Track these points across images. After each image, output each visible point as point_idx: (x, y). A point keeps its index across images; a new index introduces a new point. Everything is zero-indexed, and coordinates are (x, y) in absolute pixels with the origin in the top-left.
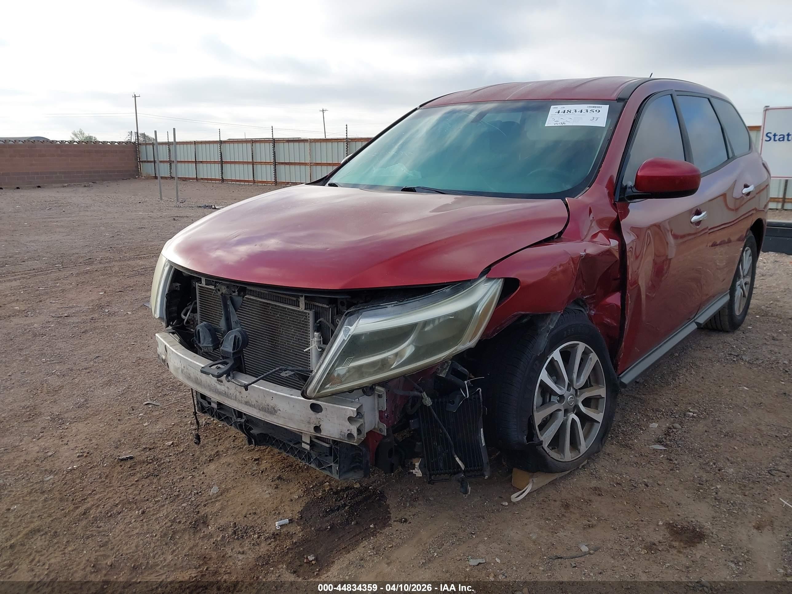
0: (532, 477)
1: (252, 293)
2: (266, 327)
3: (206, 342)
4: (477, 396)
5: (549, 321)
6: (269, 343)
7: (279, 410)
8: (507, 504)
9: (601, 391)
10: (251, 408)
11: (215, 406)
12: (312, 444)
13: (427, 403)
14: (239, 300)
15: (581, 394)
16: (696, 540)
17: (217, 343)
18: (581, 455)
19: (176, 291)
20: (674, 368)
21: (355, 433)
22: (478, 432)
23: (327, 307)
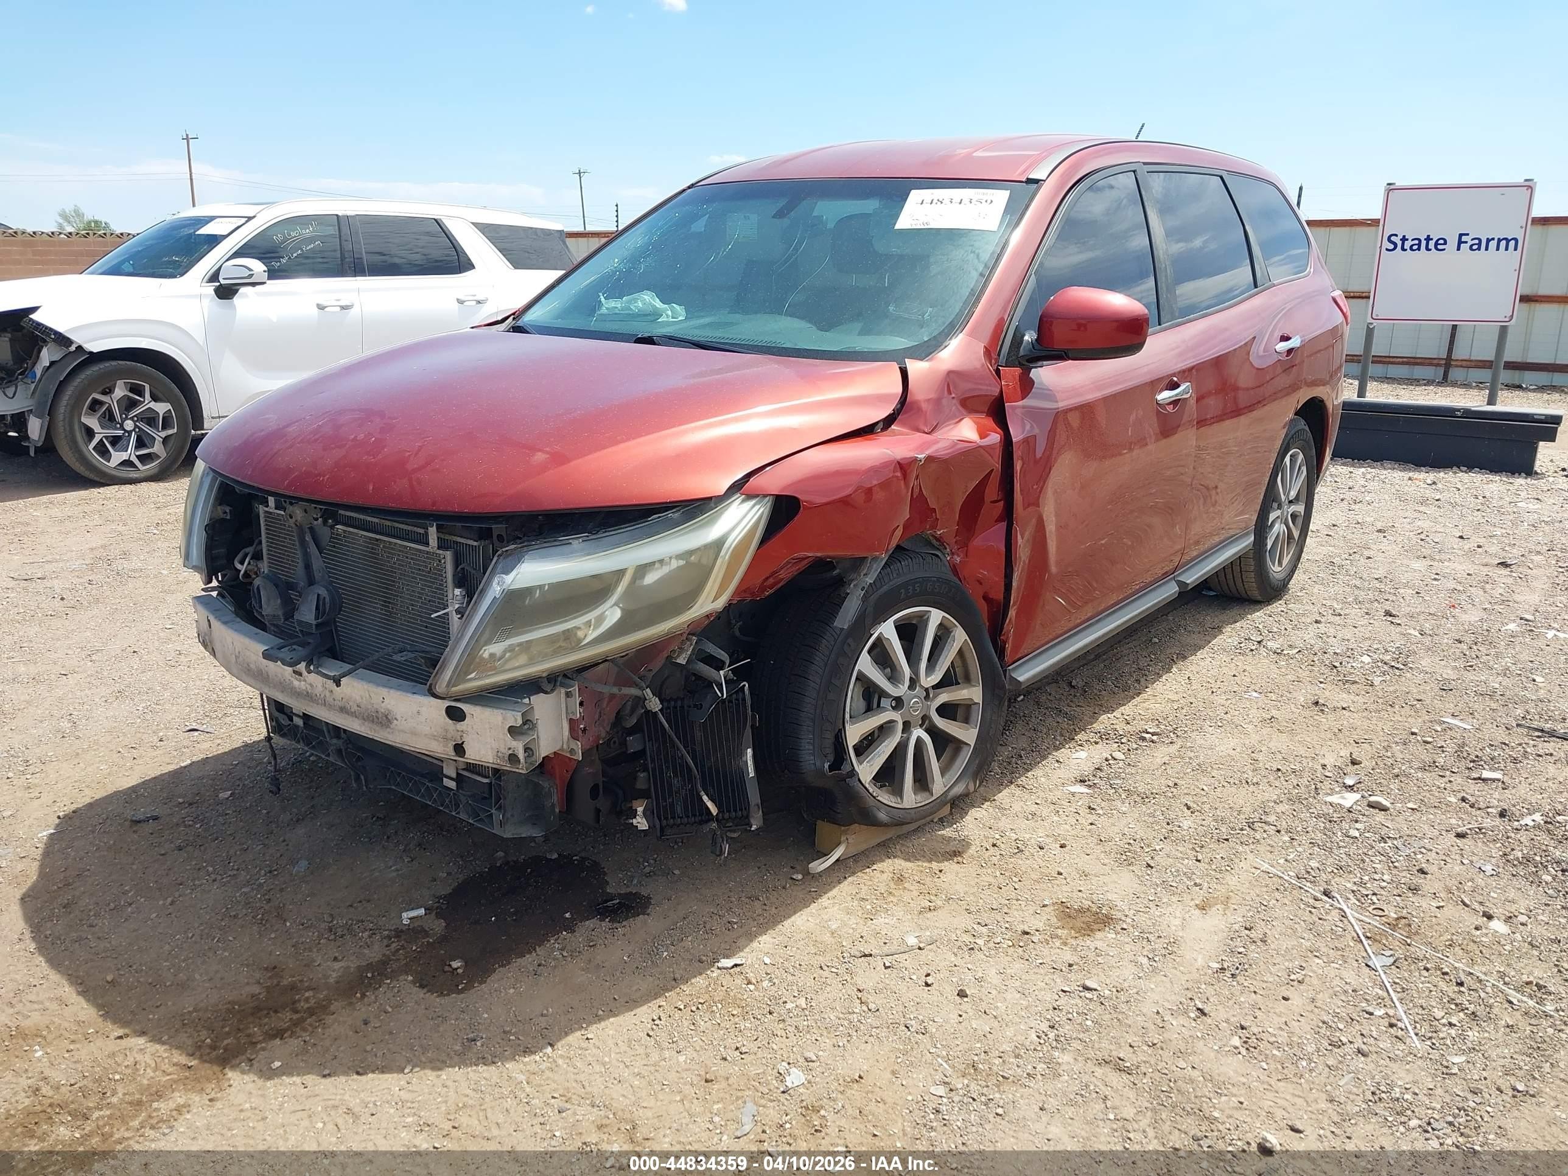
0: (845, 832)
1: (349, 522)
2: (376, 581)
3: (270, 606)
4: (741, 694)
5: (865, 572)
6: (382, 609)
7: (396, 719)
8: (800, 877)
9: (973, 693)
10: (350, 719)
11: (298, 722)
12: (459, 779)
13: (653, 707)
14: (324, 532)
15: (935, 697)
16: (1096, 927)
17: (290, 608)
18: (933, 799)
19: (224, 520)
20: (1143, 663)
21: (521, 755)
22: (741, 754)
23: (475, 544)
